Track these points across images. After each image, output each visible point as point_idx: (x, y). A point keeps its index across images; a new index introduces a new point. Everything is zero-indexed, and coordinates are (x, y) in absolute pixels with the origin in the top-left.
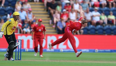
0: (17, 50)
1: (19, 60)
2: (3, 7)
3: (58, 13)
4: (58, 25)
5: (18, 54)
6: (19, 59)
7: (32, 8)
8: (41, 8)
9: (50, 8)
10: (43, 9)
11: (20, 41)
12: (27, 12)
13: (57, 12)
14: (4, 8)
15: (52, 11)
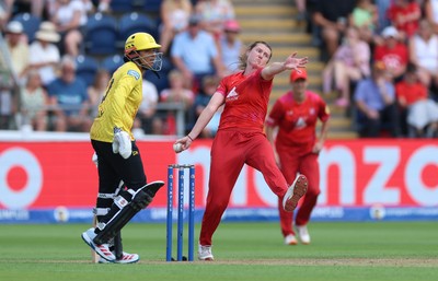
0: (175, 214)
1: (184, 259)
2: (104, 14)
3: (361, 38)
4: (359, 96)
5: (180, 234)
6: (185, 253)
7: (239, 17)
8: (283, 17)
9: (319, 19)
10: (290, 24)
11: (187, 171)
12: (216, 36)
13: (352, 32)
14: (112, 22)
15: (331, 33)
